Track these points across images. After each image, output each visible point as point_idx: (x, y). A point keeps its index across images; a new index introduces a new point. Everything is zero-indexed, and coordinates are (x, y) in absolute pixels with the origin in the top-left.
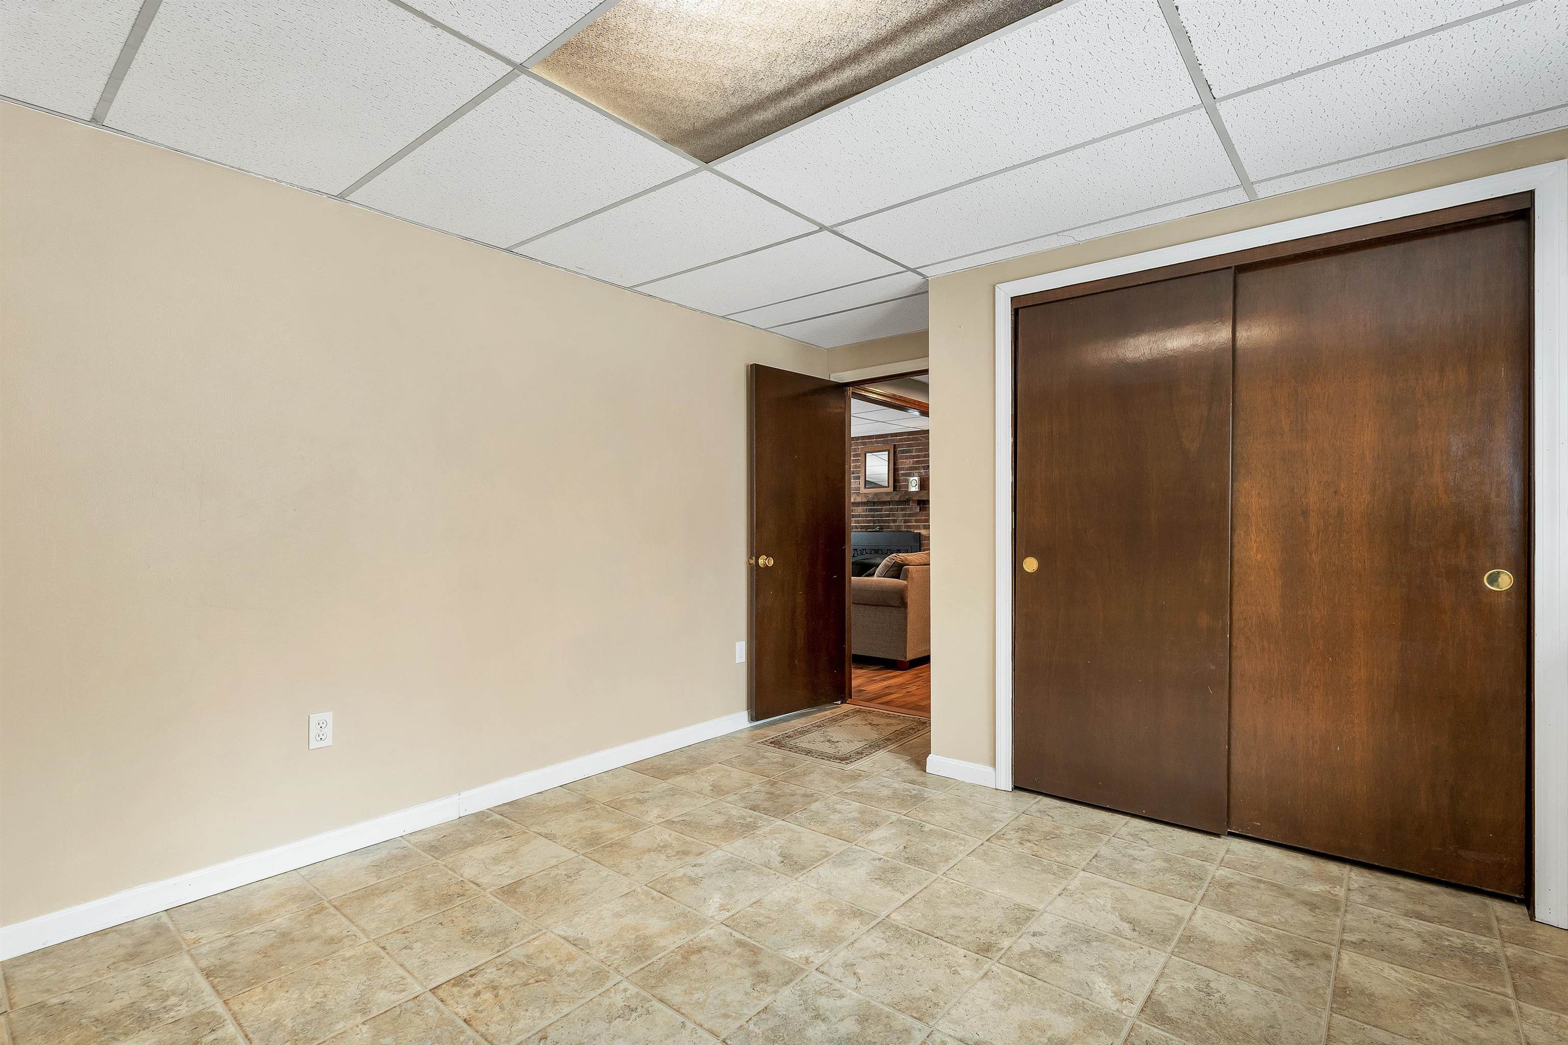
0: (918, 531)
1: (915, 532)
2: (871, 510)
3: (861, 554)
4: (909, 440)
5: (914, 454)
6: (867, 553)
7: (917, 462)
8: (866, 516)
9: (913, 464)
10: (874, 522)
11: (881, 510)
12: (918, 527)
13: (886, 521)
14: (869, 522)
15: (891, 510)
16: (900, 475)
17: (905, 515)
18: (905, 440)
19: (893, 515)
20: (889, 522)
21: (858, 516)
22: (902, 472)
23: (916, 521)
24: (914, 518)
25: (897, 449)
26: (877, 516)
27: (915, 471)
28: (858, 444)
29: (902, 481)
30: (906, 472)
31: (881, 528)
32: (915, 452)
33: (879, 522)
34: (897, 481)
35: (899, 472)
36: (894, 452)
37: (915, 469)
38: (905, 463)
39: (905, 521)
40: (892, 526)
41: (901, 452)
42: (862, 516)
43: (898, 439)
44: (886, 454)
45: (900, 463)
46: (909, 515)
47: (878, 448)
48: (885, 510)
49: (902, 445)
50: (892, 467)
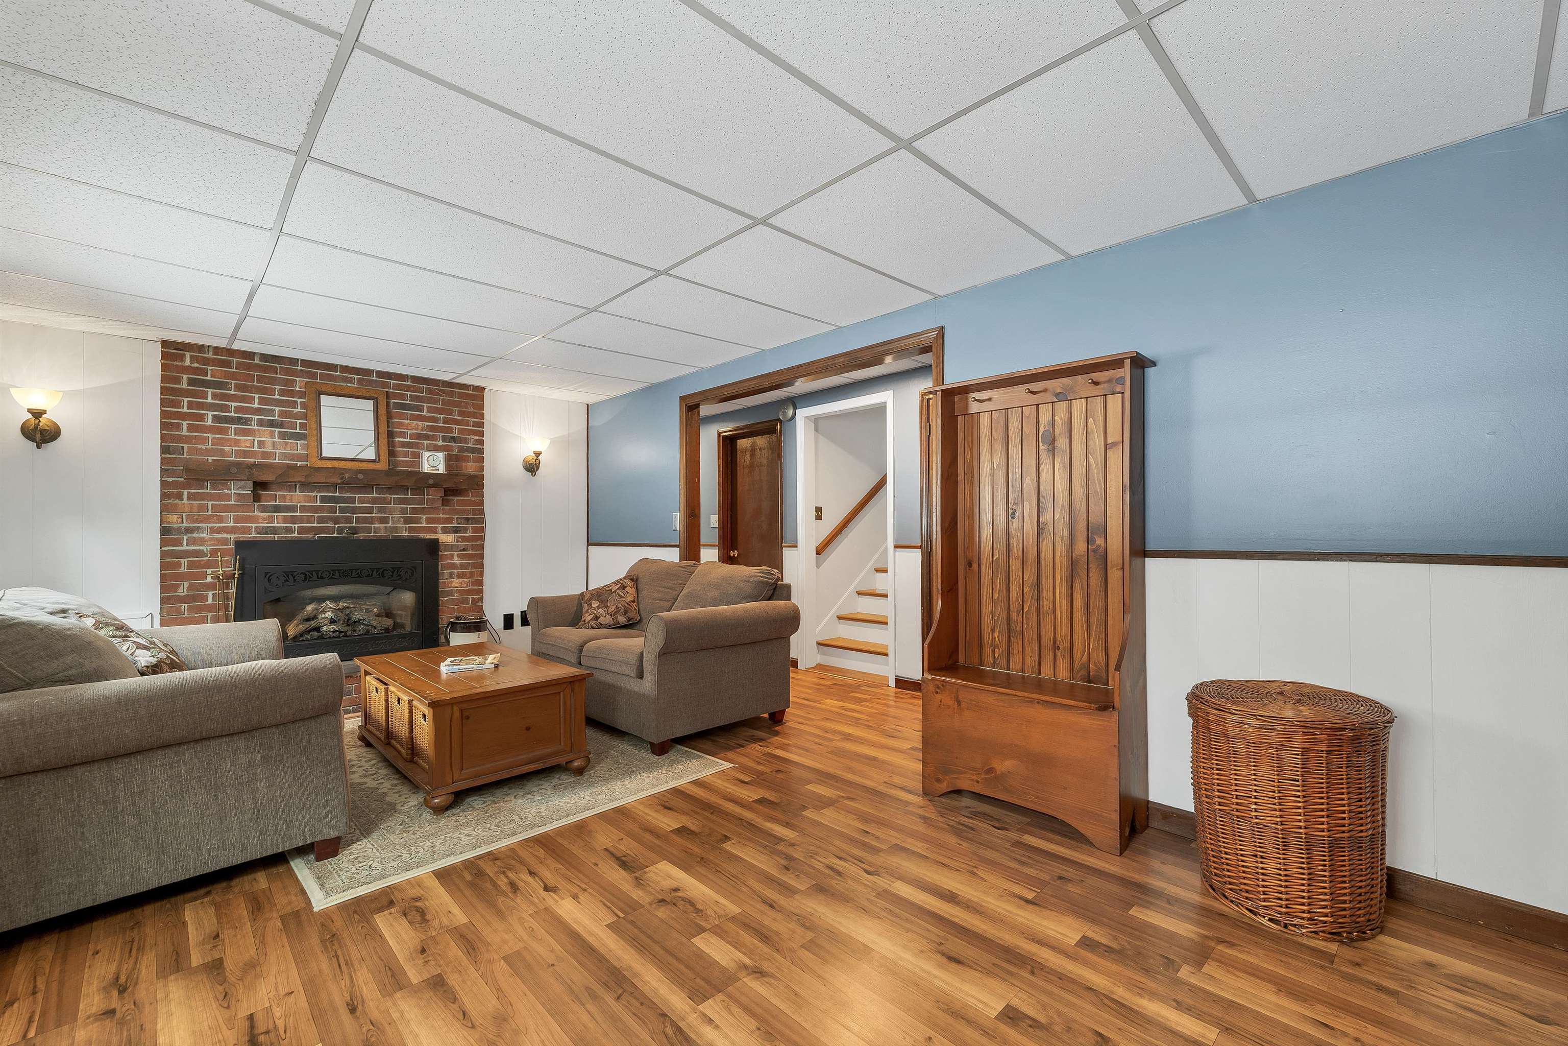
0: (433, 537)
1: (428, 537)
2: (323, 499)
5: (425, 413)
6: (322, 578)
7: (432, 428)
8: (315, 509)
9: (423, 429)
10: (336, 520)
11: (352, 500)
12: (434, 531)
13: (365, 520)
14: (321, 520)
15: (374, 501)
16: (397, 445)
17: (404, 511)
18: (408, 388)
19: (380, 510)
20: (371, 520)
21: (292, 509)
22: (402, 439)
23: (429, 521)
24: (424, 517)
25: (393, 401)
26: (342, 510)
27: (427, 442)
28: (296, 373)
29: (406, 455)
30: (408, 440)
31: (354, 531)
32: (428, 412)
33: (349, 520)
34: (392, 453)
35: (399, 440)
36: (388, 404)
37: (427, 437)
38: (409, 427)
39: (407, 521)
40: (379, 528)
41: (403, 407)
42: (304, 509)
43: (394, 384)
44: (369, 404)
45: (400, 425)
46: (414, 511)
47: (347, 392)
48: (360, 499)
49: (403, 397)
50: (383, 428)
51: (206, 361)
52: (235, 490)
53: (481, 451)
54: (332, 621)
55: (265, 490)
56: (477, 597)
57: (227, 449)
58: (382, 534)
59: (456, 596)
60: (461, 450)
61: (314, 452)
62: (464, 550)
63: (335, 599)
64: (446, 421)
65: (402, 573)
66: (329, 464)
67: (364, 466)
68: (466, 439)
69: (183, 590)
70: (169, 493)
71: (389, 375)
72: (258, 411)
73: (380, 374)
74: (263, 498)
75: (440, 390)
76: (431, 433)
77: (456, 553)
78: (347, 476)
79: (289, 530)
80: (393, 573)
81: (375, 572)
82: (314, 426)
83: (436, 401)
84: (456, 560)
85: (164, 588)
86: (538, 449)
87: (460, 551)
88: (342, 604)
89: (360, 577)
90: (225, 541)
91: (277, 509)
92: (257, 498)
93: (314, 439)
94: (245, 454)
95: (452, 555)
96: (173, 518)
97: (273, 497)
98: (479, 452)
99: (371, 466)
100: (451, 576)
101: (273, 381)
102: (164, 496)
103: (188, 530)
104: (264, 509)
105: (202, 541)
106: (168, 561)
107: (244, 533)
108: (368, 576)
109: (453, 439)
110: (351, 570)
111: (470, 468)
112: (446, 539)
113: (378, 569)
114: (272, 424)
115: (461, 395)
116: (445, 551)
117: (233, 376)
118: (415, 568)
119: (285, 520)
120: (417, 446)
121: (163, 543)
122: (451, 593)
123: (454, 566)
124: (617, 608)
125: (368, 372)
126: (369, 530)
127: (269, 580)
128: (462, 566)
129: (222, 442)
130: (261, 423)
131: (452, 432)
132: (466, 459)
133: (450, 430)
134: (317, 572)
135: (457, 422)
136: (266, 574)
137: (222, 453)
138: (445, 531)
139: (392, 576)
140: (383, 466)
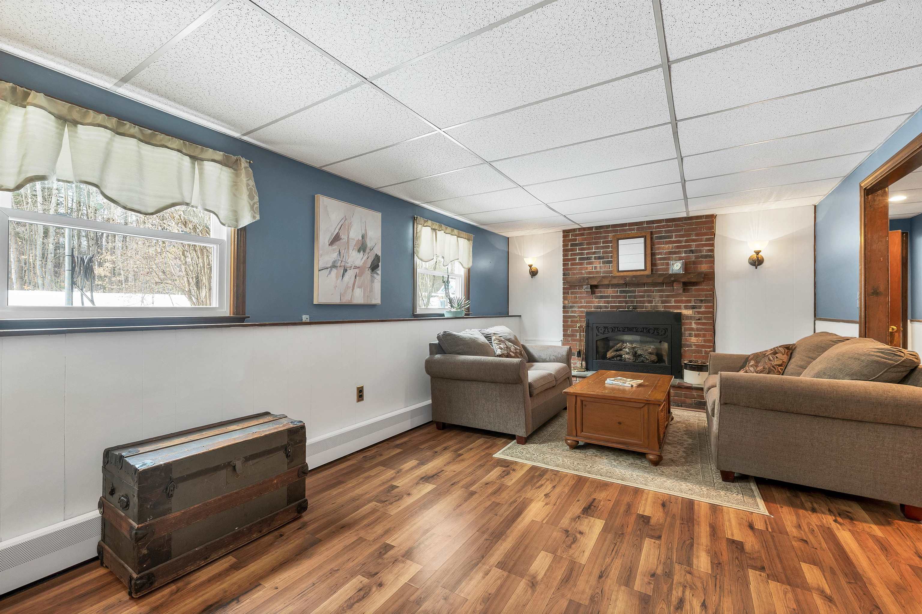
0: (679, 311)
1: (675, 311)
2: (621, 292)
3: (612, 332)
4: (668, 226)
5: (674, 239)
6: (620, 331)
7: (678, 247)
8: (617, 297)
9: (672, 248)
10: (626, 302)
11: (634, 292)
12: (679, 308)
13: (641, 302)
14: (620, 302)
15: (645, 291)
16: (657, 260)
17: (661, 297)
18: (663, 227)
19: (649, 296)
20: (643, 302)
21: (607, 297)
22: (660, 256)
23: (676, 302)
24: (673, 299)
25: (655, 236)
26: (630, 297)
27: (675, 255)
28: (608, 232)
29: (662, 264)
30: (664, 256)
31: (635, 308)
32: (676, 238)
33: (632, 302)
34: (653, 264)
35: (659, 256)
36: (652, 238)
37: (675, 253)
38: (664, 248)
39: (663, 302)
40: (647, 306)
41: (661, 238)
42: (613, 297)
43: (655, 226)
44: (642, 240)
45: (659, 248)
46: (668, 296)
47: (631, 236)
48: (639, 291)
49: (660, 232)
50: (649, 252)
51: (576, 235)
52: (586, 288)
53: (713, 257)
54: (628, 353)
55: (597, 288)
56: (709, 350)
57: (583, 271)
58: (649, 309)
59: (694, 348)
60: (697, 257)
61: (616, 270)
62: (699, 319)
63: (631, 342)
64: (686, 241)
65: (660, 331)
66: (622, 274)
67: (638, 273)
68: (700, 250)
69: (569, 332)
70: (566, 292)
71: (653, 222)
72: (594, 253)
73: (648, 222)
74: (596, 293)
75: (683, 223)
76: (678, 250)
77: (693, 321)
78: (627, 279)
79: (606, 307)
80: (654, 331)
81: (645, 329)
82: (615, 256)
83: (680, 231)
84: (694, 326)
85: (564, 331)
86: (757, 249)
87: (697, 320)
88: (634, 345)
89: (637, 332)
90: (582, 312)
91: (602, 297)
92: (593, 293)
93: (615, 262)
94: (590, 273)
95: (691, 323)
96: (566, 302)
97: (600, 292)
98: (710, 258)
99: (642, 273)
100: (690, 335)
101: (600, 238)
102: (564, 293)
103: (571, 307)
104: (597, 297)
105: (574, 312)
106: (565, 319)
107: (589, 308)
108: (641, 331)
109: (692, 251)
110: (633, 328)
111: (704, 268)
112: (686, 312)
113: (646, 328)
114: (599, 258)
115: (697, 224)
116: (686, 320)
117: (585, 239)
118: (667, 329)
119: (605, 302)
120: (669, 259)
121: (564, 312)
122: (690, 346)
123: (692, 329)
124: (764, 368)
125: (641, 223)
126: (642, 307)
127: (598, 330)
128: (698, 330)
129: (581, 269)
130: (595, 258)
131: (691, 247)
132: (701, 263)
133: (690, 246)
134: (617, 328)
135: (694, 241)
136: (597, 327)
137: (582, 273)
138: (686, 308)
139: (654, 332)
140: (648, 272)
